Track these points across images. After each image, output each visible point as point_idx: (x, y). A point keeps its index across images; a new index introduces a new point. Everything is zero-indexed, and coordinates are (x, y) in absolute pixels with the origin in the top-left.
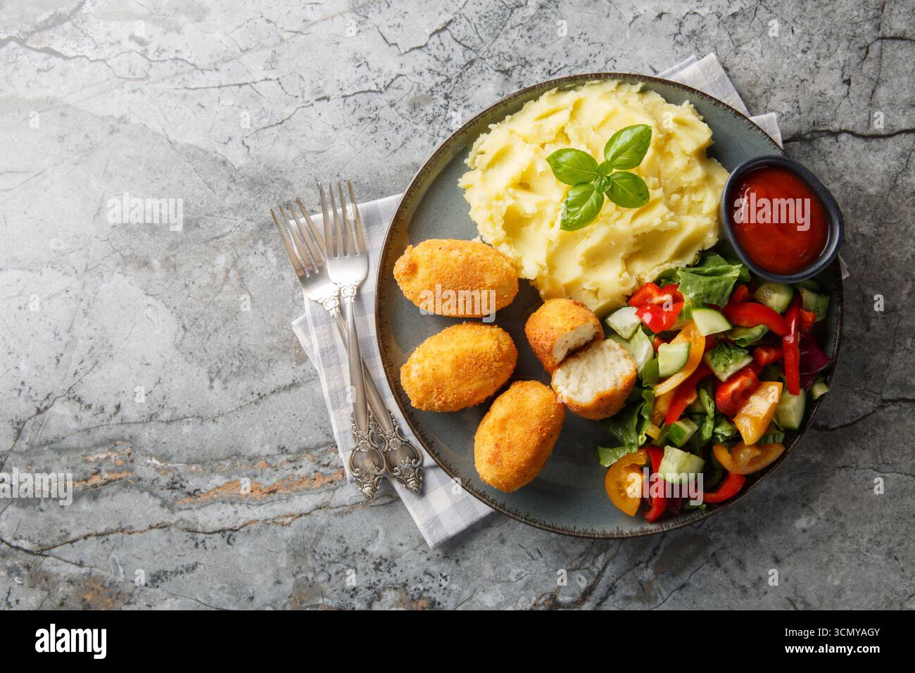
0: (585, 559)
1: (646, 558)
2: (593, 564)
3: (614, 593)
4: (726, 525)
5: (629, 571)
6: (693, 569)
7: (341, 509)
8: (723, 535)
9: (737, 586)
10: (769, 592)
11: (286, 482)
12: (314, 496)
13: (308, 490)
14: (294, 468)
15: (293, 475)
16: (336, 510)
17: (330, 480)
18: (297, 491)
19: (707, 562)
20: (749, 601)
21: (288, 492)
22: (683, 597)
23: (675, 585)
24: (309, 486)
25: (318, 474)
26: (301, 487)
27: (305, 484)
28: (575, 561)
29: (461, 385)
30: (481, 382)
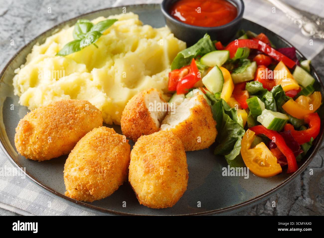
28: (251, 212)
29: (107, 154)
30: (116, 147)
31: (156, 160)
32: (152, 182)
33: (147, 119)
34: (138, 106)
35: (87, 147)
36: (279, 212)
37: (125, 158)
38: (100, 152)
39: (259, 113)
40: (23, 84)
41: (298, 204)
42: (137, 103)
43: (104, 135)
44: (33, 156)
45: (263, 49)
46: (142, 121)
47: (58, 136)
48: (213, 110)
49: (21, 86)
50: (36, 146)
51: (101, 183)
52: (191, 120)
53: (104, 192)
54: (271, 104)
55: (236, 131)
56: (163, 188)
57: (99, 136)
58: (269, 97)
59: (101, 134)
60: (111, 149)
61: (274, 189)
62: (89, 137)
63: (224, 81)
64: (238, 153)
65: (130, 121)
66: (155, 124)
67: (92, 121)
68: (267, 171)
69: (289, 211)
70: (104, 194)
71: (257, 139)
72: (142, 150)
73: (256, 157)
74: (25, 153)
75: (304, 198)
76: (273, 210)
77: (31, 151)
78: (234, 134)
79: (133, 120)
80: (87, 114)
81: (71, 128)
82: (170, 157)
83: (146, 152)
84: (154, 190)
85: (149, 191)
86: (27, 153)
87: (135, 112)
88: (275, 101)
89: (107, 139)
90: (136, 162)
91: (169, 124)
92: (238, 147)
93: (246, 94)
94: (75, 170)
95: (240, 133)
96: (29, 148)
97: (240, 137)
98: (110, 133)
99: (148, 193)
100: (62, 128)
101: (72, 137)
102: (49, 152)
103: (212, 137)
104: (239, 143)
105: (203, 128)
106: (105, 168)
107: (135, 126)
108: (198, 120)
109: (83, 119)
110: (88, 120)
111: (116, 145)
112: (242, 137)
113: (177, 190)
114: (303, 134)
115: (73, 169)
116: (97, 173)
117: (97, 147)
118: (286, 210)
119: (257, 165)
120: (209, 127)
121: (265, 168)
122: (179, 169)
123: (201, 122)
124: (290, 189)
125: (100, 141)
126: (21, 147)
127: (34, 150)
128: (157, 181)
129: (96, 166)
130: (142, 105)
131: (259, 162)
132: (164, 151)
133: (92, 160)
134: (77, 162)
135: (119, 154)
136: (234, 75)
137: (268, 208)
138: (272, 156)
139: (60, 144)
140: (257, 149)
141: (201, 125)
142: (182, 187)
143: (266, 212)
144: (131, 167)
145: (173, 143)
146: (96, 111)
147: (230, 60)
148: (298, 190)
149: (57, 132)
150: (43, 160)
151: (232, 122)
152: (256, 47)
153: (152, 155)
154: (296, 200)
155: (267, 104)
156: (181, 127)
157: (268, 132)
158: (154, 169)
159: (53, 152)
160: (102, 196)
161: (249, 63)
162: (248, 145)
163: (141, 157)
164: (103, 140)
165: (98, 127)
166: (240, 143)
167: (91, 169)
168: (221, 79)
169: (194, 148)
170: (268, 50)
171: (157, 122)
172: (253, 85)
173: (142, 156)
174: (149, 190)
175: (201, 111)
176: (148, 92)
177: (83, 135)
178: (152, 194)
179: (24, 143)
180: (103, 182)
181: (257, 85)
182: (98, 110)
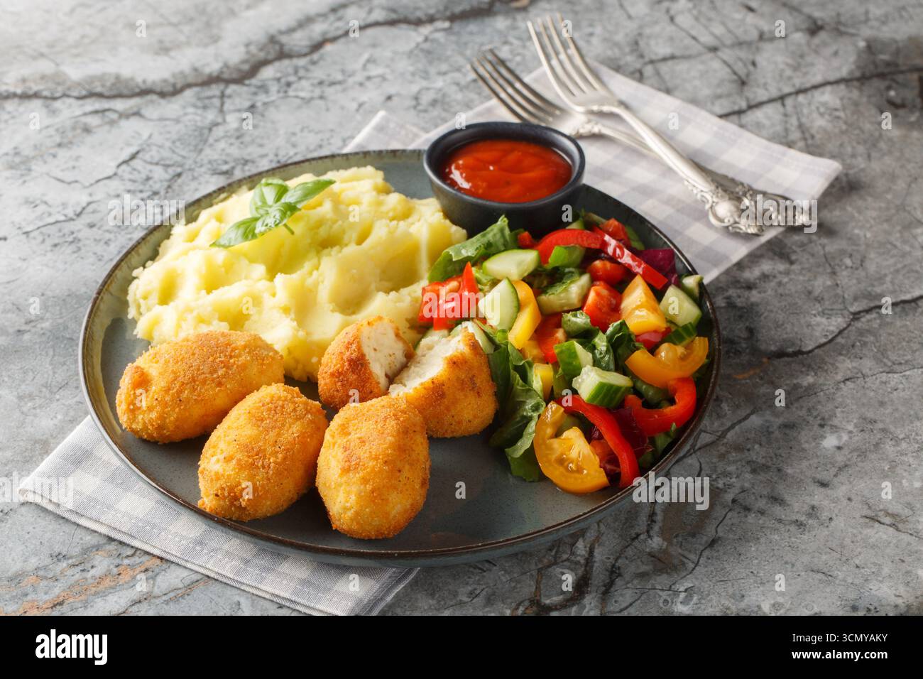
0: (557, 552)
1: (644, 528)
2: (573, 553)
3: (620, 575)
4: (732, 468)
5: (627, 547)
6: (716, 523)
7: (172, 595)
8: (734, 480)
9: (787, 522)
10: (834, 516)
11: (77, 589)
12: (125, 592)
13: (111, 588)
14: (83, 571)
15: (86, 579)
16: (165, 598)
17: (143, 569)
18: (96, 594)
19: (730, 510)
20: (814, 533)
21: (83, 597)
22: (721, 554)
23: (701, 544)
24: (112, 584)
25: (120, 568)
26: (101, 587)
27: (107, 583)
28: (544, 557)
29: (279, 435)
30: (298, 423)
31: (365, 448)
32: (355, 489)
33: (364, 373)
34: (348, 348)
35: (243, 421)
36: (596, 560)
37: (312, 444)
38: (267, 430)
39: (576, 372)
40: (145, 298)
41: (636, 548)
42: (346, 341)
43: (279, 398)
44: (147, 433)
45: (610, 250)
46: (355, 377)
47: (194, 398)
48: (492, 363)
49: (142, 301)
50: (154, 415)
51: (263, 486)
52: (444, 378)
53: (269, 503)
54: (604, 357)
55: (530, 404)
56: (374, 501)
57: (268, 400)
58: (601, 342)
59: (272, 397)
60: (287, 425)
61: (585, 514)
62: (251, 401)
63: (519, 307)
64: (528, 446)
65: (332, 375)
66: (378, 383)
67: (261, 372)
68: (580, 481)
69: (616, 560)
70: (268, 507)
71: (569, 420)
72: (343, 430)
73: (562, 454)
74: (134, 426)
75: (650, 537)
76: (587, 556)
77: (144, 423)
78: (525, 410)
79: (338, 375)
80: (253, 360)
81: (220, 384)
82: (391, 444)
83: (350, 434)
84: (357, 503)
85: (348, 504)
86: (138, 426)
87: (342, 359)
88: (611, 351)
89: (283, 407)
90: (331, 451)
91: (405, 386)
92: (530, 434)
93: (560, 334)
94: (218, 461)
95: (536, 408)
96: (140, 417)
97: (535, 415)
98: (290, 396)
99: (346, 509)
100: (204, 382)
101: (220, 401)
102: (177, 427)
103: (485, 413)
104: (532, 427)
105: (466, 396)
106: (271, 460)
107: (342, 385)
108: (458, 379)
109: (244, 367)
110: (254, 370)
111: (298, 419)
112: (539, 416)
113: (399, 506)
114: (656, 416)
115: (215, 459)
116: (257, 467)
117: (262, 420)
118: (612, 557)
119: (562, 469)
120: (478, 393)
121: (577, 475)
122: (407, 467)
123: (463, 383)
124: (626, 519)
125: (270, 410)
126: (126, 415)
127: (150, 421)
128: (362, 487)
129: (257, 455)
130: (354, 346)
131: (566, 464)
132: (383, 433)
133: (251, 442)
134: (222, 445)
135: (302, 435)
136: (544, 298)
137: (579, 552)
138: (592, 454)
139: (197, 412)
140: (564, 439)
141: (463, 389)
142: (410, 501)
143: (573, 558)
144: (321, 461)
145: (401, 419)
146: (271, 354)
147: (540, 269)
148: (641, 522)
149: (194, 390)
150: (167, 442)
151: (522, 386)
152: (596, 245)
153: (359, 438)
154: (633, 539)
155: (598, 356)
156: (423, 391)
157: (588, 408)
158: (359, 464)
159: (185, 426)
160: (264, 510)
161: (576, 277)
162: (549, 431)
163: (339, 441)
164: (275, 408)
165: (269, 384)
166: (534, 428)
167: (246, 459)
168: (515, 304)
169: (449, 431)
170: (618, 251)
171: (383, 381)
172: (574, 319)
173: (341, 441)
174: (347, 502)
175: (466, 362)
176: (369, 323)
177: (242, 397)
178: (352, 510)
179: (132, 407)
180: (267, 484)
181: (581, 320)
182: (276, 352)
